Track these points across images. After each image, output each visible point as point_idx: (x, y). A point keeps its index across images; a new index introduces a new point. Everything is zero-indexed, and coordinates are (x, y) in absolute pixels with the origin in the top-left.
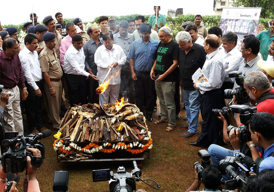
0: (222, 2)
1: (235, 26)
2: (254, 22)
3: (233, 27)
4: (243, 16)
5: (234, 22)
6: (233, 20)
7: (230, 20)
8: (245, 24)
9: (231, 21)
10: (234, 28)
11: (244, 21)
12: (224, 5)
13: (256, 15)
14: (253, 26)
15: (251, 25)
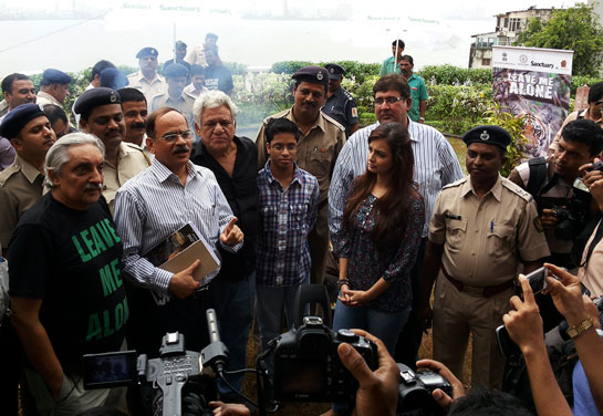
0: (484, 60)
1: (525, 84)
2: (563, 78)
3: (521, 85)
4: (536, 65)
5: (521, 75)
6: (519, 72)
7: (512, 71)
8: (543, 80)
9: (515, 74)
10: (525, 88)
11: (540, 74)
12: (488, 64)
13: (563, 64)
14: (561, 86)
15: (557, 84)
